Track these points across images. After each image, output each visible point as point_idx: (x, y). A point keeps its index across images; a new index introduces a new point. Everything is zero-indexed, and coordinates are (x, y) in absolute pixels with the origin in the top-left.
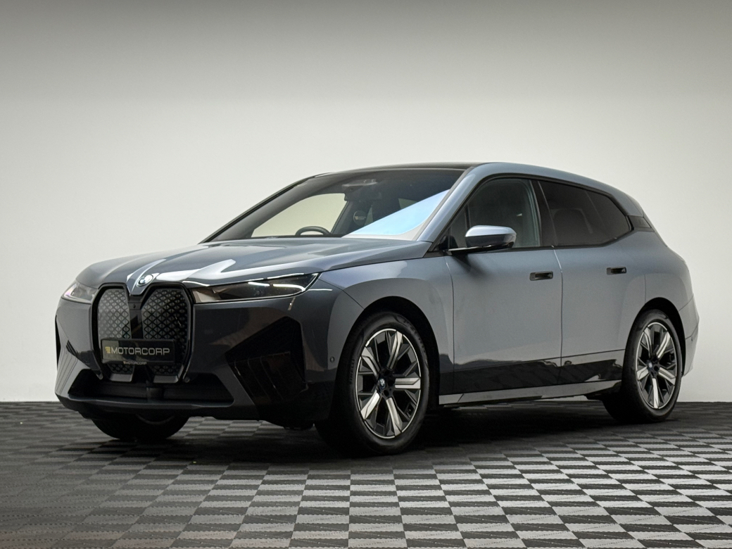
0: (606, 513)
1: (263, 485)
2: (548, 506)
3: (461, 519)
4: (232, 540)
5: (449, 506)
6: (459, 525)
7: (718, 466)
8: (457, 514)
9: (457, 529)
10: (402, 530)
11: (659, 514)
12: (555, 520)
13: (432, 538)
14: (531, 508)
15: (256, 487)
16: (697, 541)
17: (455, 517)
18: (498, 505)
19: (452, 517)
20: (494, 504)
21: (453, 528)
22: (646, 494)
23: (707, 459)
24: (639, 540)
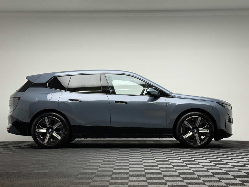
0: (212, 174)
1: (101, 165)
2: (193, 172)
3: (165, 176)
4: (90, 183)
5: (161, 172)
6: (164, 178)
7: (245, 159)
8: (164, 174)
9: (164, 179)
10: (146, 179)
11: (229, 174)
12: (195, 176)
13: (156, 182)
14: (187, 173)
15: (99, 166)
16: (244, 183)
17: (163, 175)
18: (177, 172)
19: (162, 175)
20: (175, 171)
21: (162, 179)
22: (224, 168)
23: (241, 157)
24: (224, 183)
